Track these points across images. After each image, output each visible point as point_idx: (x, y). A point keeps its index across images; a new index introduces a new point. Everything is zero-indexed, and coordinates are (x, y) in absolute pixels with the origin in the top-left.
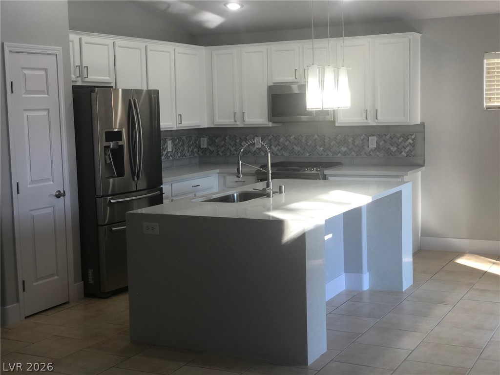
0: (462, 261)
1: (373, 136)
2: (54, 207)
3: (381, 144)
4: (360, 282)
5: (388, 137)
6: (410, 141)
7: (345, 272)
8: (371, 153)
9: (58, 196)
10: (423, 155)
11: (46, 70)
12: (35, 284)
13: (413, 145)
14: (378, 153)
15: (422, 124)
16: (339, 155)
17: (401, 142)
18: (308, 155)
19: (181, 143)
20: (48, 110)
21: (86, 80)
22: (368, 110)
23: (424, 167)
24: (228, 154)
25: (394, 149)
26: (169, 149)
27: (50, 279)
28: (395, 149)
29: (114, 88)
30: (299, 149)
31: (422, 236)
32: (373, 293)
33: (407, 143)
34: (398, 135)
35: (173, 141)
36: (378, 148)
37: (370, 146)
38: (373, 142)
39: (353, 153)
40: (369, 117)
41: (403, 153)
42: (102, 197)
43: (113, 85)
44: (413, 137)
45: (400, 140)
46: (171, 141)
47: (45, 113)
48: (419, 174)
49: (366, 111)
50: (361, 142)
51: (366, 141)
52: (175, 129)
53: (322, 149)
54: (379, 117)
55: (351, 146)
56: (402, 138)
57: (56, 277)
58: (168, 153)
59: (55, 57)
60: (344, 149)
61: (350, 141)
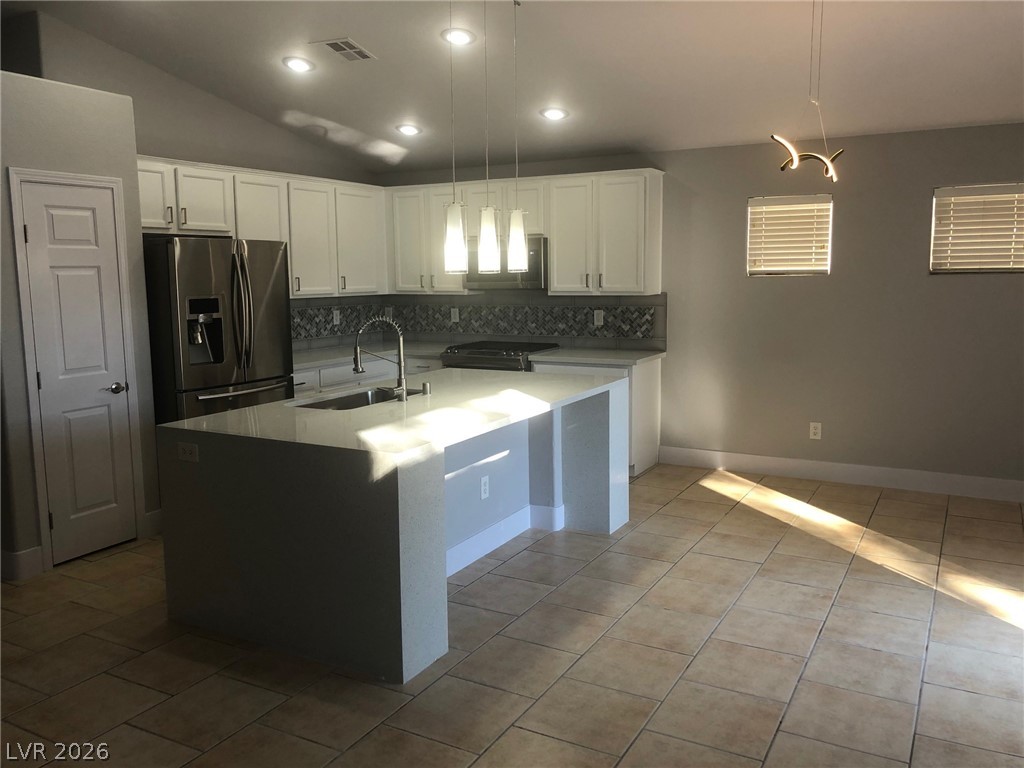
0: (709, 484)
1: (599, 309)
2: (109, 406)
3: (610, 320)
4: (550, 519)
5: (619, 310)
6: (648, 317)
7: (531, 503)
8: (597, 332)
9: (116, 391)
10: (665, 337)
11: (93, 210)
12: (72, 517)
13: (651, 323)
14: (605, 332)
15: (664, 295)
16: (556, 334)
17: (636, 319)
18: (516, 332)
19: (355, 314)
20: (98, 268)
21: (184, 227)
22: (591, 275)
23: (665, 353)
24: (419, 329)
25: (626, 328)
26: (337, 321)
27: (104, 508)
28: (629, 327)
29: (234, 238)
30: (506, 324)
31: (661, 444)
32: (569, 534)
33: (644, 320)
34: (632, 309)
35: (342, 311)
36: (606, 325)
37: (596, 323)
38: (599, 317)
39: (574, 332)
40: (590, 286)
41: (638, 333)
42: (185, 391)
43: (232, 234)
44: (652, 311)
45: (634, 316)
46: (338, 312)
47: (92, 272)
48: (656, 362)
49: (587, 275)
50: (584, 317)
51: (589, 317)
52: (337, 295)
53: (534, 325)
54: (604, 284)
55: (571, 323)
56: (637, 313)
57: (115, 505)
58: (334, 326)
59: (109, 192)
60: (561, 326)
61: (570, 315)
